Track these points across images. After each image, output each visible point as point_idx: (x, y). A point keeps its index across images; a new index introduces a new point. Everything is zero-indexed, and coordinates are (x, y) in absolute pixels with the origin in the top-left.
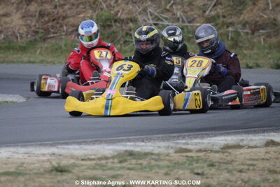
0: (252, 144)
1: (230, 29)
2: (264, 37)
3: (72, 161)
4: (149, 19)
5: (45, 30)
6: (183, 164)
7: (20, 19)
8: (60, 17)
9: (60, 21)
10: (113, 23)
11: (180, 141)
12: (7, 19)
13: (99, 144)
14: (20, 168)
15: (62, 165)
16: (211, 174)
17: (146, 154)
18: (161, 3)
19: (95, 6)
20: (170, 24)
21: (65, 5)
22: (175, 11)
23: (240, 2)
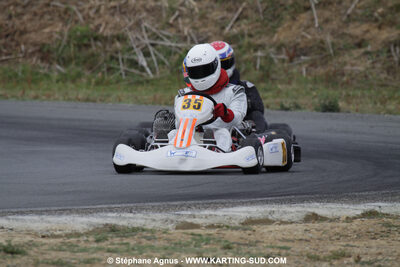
0: (286, 218)
1: (259, 53)
2: (306, 65)
3: (29, 238)
4: (143, 37)
6: (187, 245)
8: (15, 32)
9: (16, 37)
10: (92, 42)
11: (183, 212)
13: (67, 214)
15: (13, 244)
17: (135, 230)
18: (161, 15)
19: (66, 17)
20: (173, 44)
21: (23, 14)
22: (181, 26)
23: (273, 16)
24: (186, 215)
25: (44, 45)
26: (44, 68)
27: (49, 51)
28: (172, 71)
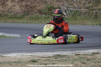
1: (94, 11)
3: (38, 58)
4: (65, 8)
5: (28, 11)
6: (78, 59)
7: (19, 7)
8: (33, 7)
9: (33, 8)
10: (52, 9)
11: (76, 51)
12: (14, 7)
13: (48, 52)
14: (20, 60)
15: (34, 59)
16: (88, 63)
17: (65, 56)
18: (69, 2)
19: (46, 3)
20: (73, 9)
21: (35, 2)
22: (74, 5)
23: (98, 2)
24: (77, 52)
25: (40, 10)
26: (40, 16)
27: (41, 11)
28: (72, 16)
